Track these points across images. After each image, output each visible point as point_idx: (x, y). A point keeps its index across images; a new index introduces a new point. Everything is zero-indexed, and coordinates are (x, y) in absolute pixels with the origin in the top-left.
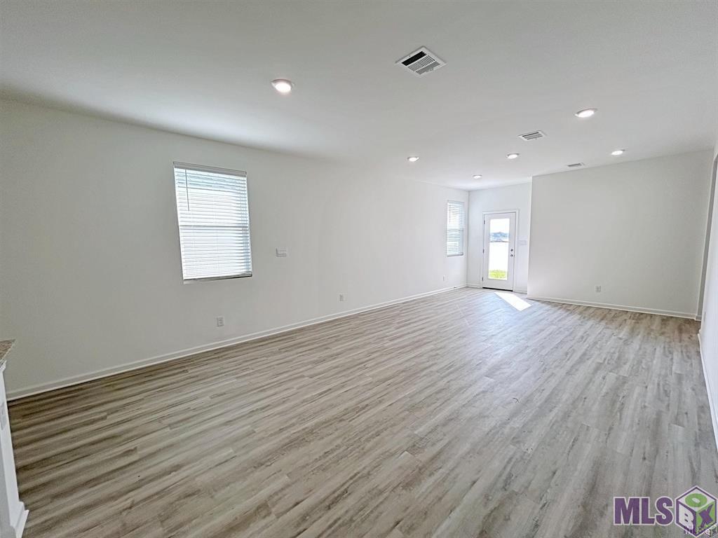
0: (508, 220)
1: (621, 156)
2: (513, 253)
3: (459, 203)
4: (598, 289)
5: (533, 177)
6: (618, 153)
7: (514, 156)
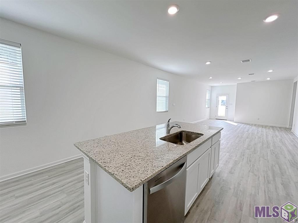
0: (226, 97)
1: (269, 80)
2: (227, 107)
3: (208, 90)
4: (258, 119)
5: (237, 84)
6: (268, 79)
7: (240, 78)
